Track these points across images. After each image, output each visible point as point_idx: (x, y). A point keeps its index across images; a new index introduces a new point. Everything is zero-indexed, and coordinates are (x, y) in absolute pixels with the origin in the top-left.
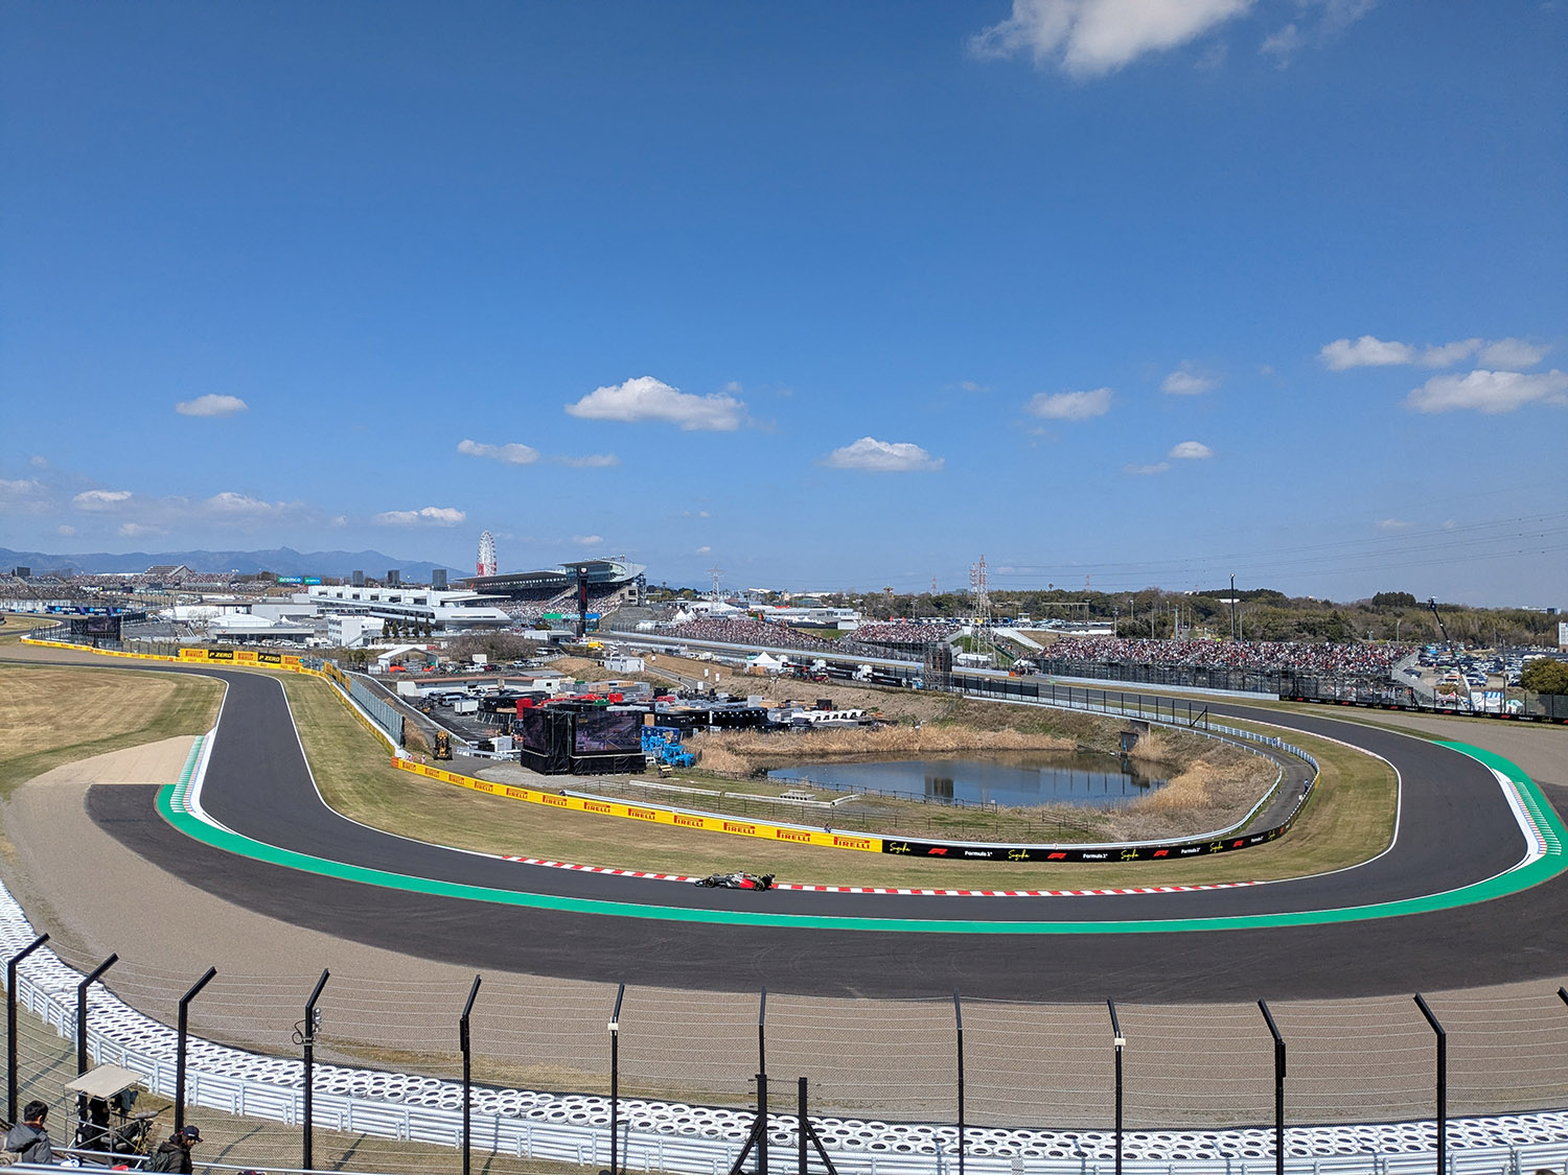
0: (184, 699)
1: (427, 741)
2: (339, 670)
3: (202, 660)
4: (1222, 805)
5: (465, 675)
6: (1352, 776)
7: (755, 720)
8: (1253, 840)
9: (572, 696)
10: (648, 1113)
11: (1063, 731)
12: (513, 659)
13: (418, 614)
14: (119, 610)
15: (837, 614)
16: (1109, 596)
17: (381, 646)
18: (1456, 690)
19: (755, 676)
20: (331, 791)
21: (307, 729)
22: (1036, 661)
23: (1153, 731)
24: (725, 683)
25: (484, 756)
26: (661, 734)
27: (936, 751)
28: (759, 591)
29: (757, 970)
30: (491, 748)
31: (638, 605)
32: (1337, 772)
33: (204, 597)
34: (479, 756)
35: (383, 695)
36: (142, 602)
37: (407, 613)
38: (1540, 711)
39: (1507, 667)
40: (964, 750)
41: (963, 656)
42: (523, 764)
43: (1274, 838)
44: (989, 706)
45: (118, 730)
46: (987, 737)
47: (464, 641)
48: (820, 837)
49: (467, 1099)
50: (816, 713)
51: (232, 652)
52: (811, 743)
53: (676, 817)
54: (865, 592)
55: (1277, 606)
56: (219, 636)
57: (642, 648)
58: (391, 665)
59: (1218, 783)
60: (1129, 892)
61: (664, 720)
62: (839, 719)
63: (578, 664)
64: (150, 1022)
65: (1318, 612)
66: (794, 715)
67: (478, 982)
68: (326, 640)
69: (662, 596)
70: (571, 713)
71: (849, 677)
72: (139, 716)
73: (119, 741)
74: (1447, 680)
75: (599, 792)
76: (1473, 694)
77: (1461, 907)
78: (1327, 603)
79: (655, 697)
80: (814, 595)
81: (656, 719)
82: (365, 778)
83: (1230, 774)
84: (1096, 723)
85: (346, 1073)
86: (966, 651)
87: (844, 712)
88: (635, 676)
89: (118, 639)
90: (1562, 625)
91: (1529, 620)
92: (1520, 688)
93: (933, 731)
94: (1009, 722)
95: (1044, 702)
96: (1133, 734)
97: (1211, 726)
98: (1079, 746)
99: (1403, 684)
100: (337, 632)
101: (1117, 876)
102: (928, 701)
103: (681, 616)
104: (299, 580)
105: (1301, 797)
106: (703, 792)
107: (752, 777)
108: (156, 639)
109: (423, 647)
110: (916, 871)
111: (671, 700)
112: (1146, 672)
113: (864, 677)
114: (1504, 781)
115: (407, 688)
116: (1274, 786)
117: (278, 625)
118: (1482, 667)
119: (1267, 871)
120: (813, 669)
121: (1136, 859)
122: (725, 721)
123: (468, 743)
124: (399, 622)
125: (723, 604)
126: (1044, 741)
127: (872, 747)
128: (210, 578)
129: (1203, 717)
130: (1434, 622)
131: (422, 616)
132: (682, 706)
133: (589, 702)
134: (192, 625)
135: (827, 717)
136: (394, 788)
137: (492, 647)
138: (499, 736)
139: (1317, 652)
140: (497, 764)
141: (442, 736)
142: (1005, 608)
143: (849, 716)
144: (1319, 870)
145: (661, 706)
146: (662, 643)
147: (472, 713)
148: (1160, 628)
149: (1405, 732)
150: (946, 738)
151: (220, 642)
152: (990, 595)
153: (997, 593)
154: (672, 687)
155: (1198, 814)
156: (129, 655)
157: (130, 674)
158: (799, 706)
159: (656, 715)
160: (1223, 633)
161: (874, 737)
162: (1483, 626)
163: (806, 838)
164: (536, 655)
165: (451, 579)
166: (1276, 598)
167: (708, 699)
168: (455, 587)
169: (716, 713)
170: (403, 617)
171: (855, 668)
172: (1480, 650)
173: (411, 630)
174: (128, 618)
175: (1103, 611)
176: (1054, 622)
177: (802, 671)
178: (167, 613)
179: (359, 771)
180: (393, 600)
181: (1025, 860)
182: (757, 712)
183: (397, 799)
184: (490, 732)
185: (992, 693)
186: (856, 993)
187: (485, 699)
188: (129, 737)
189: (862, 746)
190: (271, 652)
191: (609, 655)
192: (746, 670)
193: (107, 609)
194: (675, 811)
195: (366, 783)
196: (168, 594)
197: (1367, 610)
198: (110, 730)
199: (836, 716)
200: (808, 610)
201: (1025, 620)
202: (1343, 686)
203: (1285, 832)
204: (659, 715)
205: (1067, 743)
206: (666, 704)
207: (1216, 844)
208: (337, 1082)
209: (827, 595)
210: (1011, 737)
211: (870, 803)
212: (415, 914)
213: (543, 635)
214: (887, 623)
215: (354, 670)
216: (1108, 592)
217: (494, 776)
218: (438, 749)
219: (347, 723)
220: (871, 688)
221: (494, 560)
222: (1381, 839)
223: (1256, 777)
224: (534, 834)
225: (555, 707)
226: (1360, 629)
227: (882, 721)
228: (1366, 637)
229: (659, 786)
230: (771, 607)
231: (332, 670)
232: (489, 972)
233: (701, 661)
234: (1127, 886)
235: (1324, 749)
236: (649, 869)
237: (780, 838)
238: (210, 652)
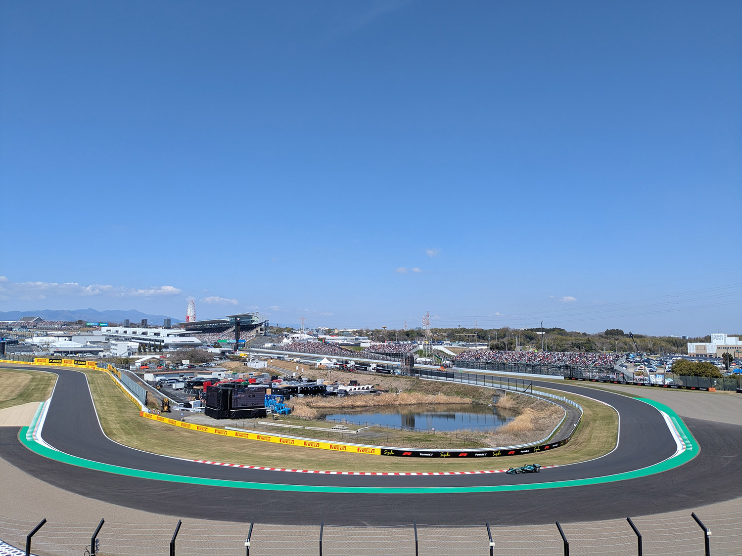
0: (35, 383)
1: (159, 403)
2: (115, 368)
3: (46, 363)
4: (539, 429)
5: (178, 370)
6: (598, 414)
7: (320, 391)
8: (553, 446)
9: (231, 380)
11: (465, 394)
12: (202, 362)
13: (156, 340)
14: (4, 339)
15: (360, 339)
16: (486, 331)
17: (137, 357)
18: (642, 374)
19: (320, 369)
20: (109, 429)
21: (98, 398)
22: (453, 361)
23: (507, 394)
24: (306, 373)
25: (186, 410)
26: (274, 399)
27: (407, 405)
28: (323, 328)
29: (319, 514)
30: (190, 406)
31: (265, 335)
32: (591, 413)
33: (48, 332)
34: (184, 410)
35: (137, 380)
36: (16, 335)
37: (150, 340)
38: (681, 383)
39: (665, 363)
40: (420, 404)
41: (419, 359)
42: (206, 414)
43: (563, 445)
44: (432, 382)
45: (1, 399)
46: (431, 398)
47: (178, 353)
48: (352, 448)
50: (349, 387)
51: (61, 360)
52: (348, 402)
53: (281, 439)
54: (373, 329)
55: (562, 336)
56: (55, 352)
57: (266, 356)
58: (142, 366)
59: (537, 419)
60: (497, 471)
61: (276, 391)
62: (361, 390)
63: (235, 364)
64: (11, 548)
65: (581, 338)
66: (339, 388)
67: (180, 524)
68: (109, 353)
69: (276, 331)
70: (230, 388)
71: (366, 369)
72: (12, 392)
73: (1, 404)
74: (639, 369)
75: (243, 428)
76: (651, 376)
77: (648, 476)
78: (584, 334)
79: (271, 380)
80: (349, 330)
81: (272, 391)
82: (126, 422)
83: (542, 414)
84: (481, 391)
86: (421, 356)
87: (363, 386)
88: (262, 370)
89: (3, 354)
90: (689, 344)
91: (674, 341)
92: (671, 373)
93: (405, 395)
94: (441, 391)
95: (457, 381)
96: (498, 396)
97: (534, 392)
98: (473, 402)
99: (619, 371)
100: (115, 349)
101: (491, 464)
102: (403, 381)
103: (285, 340)
104: (97, 324)
105: (575, 425)
106: (294, 427)
107: (319, 419)
108: (22, 354)
109: (158, 357)
110: (397, 464)
111: (279, 382)
112: (504, 367)
114: (666, 416)
115: (149, 377)
116: (563, 420)
117: (85, 346)
118: (654, 364)
119: (559, 460)
120: (349, 366)
121: (499, 456)
122: (306, 392)
123: (179, 404)
124: (146, 344)
125: (306, 335)
126: (457, 399)
127: (376, 404)
128: (52, 323)
129: (530, 387)
130: (632, 343)
131: (158, 341)
132: (285, 384)
133: (239, 383)
134: (41, 346)
135: (355, 389)
136: (140, 427)
137: (192, 357)
138: (194, 400)
139: (580, 357)
140: (193, 414)
141: (165, 400)
142: (438, 336)
143: (365, 388)
144: (584, 459)
145: (275, 384)
146: (276, 354)
147: (181, 389)
148: (509, 346)
149: (621, 394)
150: (412, 398)
151: (55, 355)
152: (432, 331)
153: (435, 329)
154: (280, 375)
155: (529, 434)
156: (8, 361)
157: (8, 371)
158: (341, 384)
159: (272, 389)
160: (538, 348)
161: (377, 398)
162: (654, 345)
163: (344, 449)
164: (214, 360)
165: (172, 324)
166: (562, 332)
167: (298, 381)
168: (175, 327)
169: (302, 388)
170: (148, 342)
171: (368, 365)
172: (653, 356)
173: (152, 348)
174: (9, 343)
175: (483, 338)
176: (461, 343)
177: (343, 367)
178: (29, 340)
179: (123, 419)
180: (144, 333)
181: (448, 457)
182: (321, 387)
183: (141, 432)
184: (190, 398)
185: (433, 377)
186: (367, 524)
187: (188, 382)
188: (7, 403)
189: (371, 403)
190: (81, 359)
191: (249, 360)
192: (316, 367)
194: (280, 436)
195: (126, 424)
196: (29, 331)
197: (602, 337)
199: (359, 389)
200: (346, 338)
201: (447, 342)
202: (593, 372)
203: (568, 441)
204: (274, 389)
205: (468, 400)
206: (277, 383)
207: (537, 448)
209: (355, 330)
210: (441, 398)
211: (375, 431)
212: (148, 490)
213: (217, 350)
214: (384, 344)
215: (123, 368)
216: (485, 329)
217: (191, 420)
218: (164, 407)
219: (118, 394)
220: (376, 375)
221: (194, 313)
222: (612, 444)
223: (554, 416)
224: (210, 449)
225: (223, 386)
226: (599, 346)
227: (381, 391)
228: (602, 350)
229: (273, 424)
230: (329, 336)
231: (112, 368)
232: (186, 519)
233: (294, 362)
234: (496, 468)
235: (585, 402)
236: (267, 466)
237: (332, 449)
238: (50, 360)
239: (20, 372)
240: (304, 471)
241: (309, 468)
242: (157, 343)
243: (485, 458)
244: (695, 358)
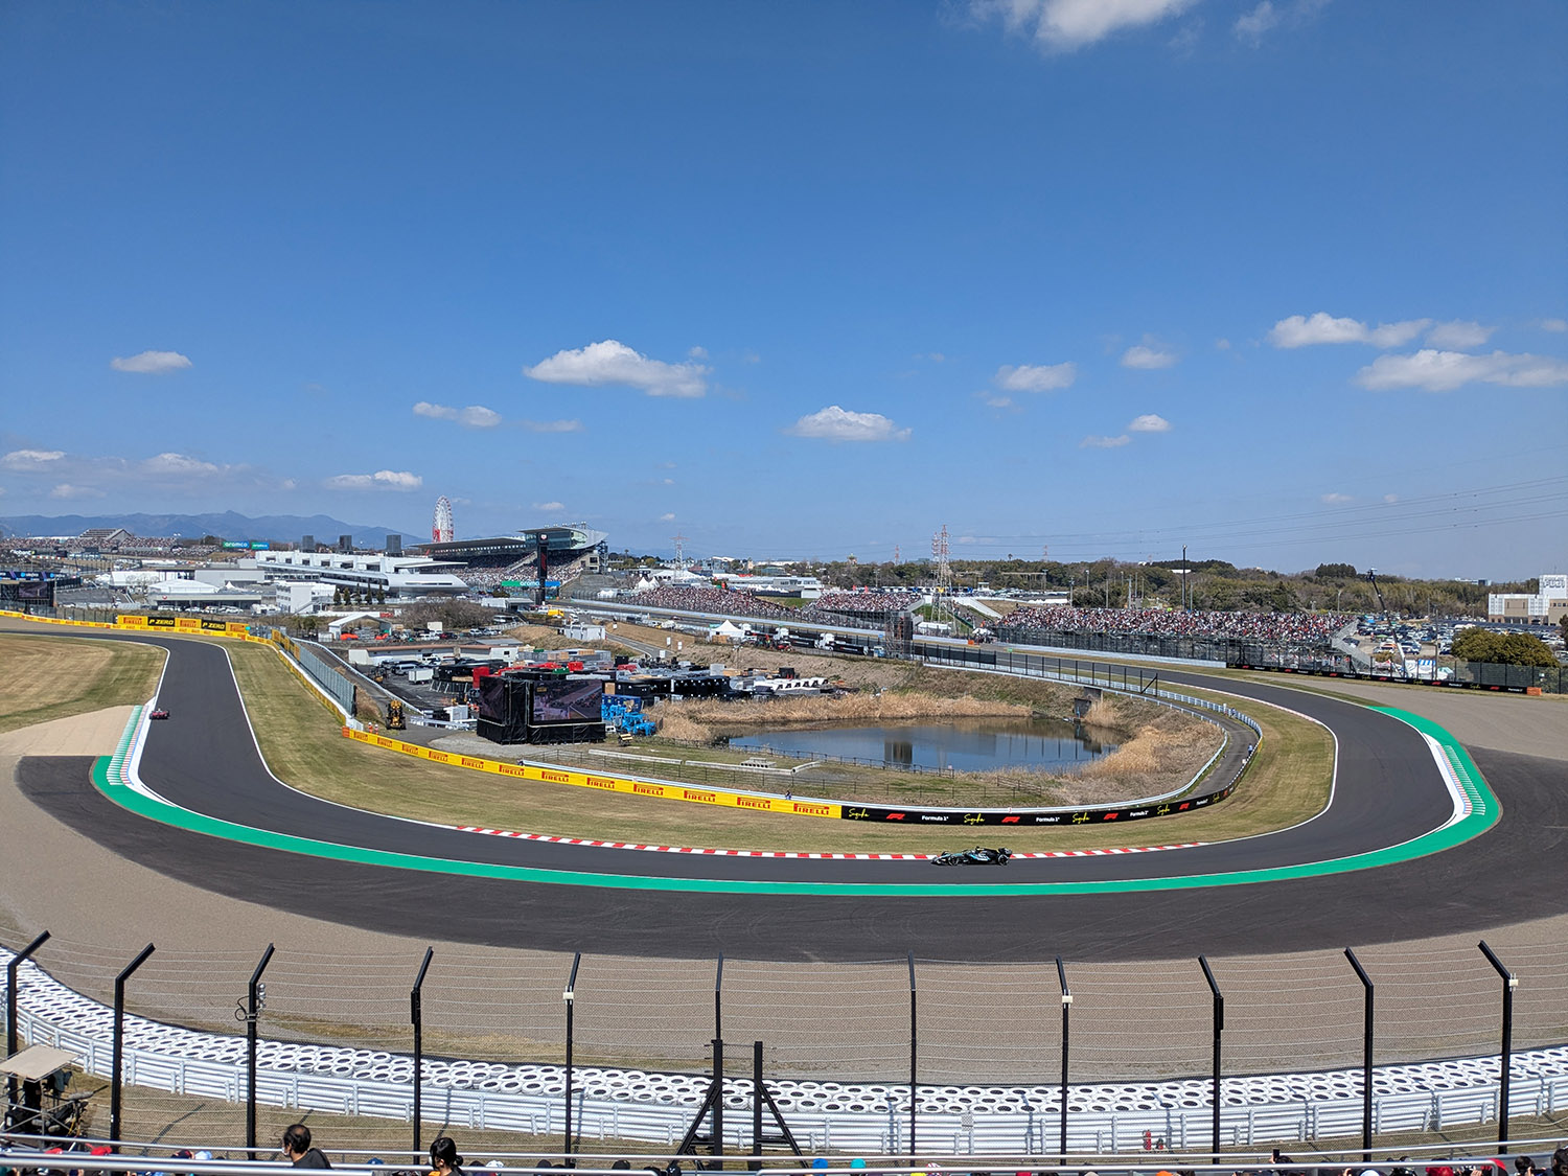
0: (122, 668)
1: (380, 711)
2: (288, 638)
3: (142, 627)
4: (1170, 769)
5: (419, 643)
6: (1293, 740)
7: (717, 689)
8: (1198, 803)
9: (530, 664)
10: (603, 1081)
11: (1019, 698)
12: (470, 627)
13: (371, 581)
14: (52, 575)
15: (800, 583)
16: (1065, 566)
17: (330, 613)
18: (1391, 658)
19: (717, 644)
20: (278, 762)
21: (253, 699)
22: (994, 629)
23: (1105, 697)
24: (688, 651)
25: (438, 725)
26: (621, 703)
27: (896, 718)
28: (723, 559)
29: (714, 936)
30: (446, 717)
31: (600, 573)
32: (1279, 737)
33: (144, 562)
34: (434, 725)
35: (334, 663)
36: (77, 567)
37: (359, 579)
38: (1469, 678)
39: (1439, 636)
40: (923, 717)
41: (923, 624)
42: (480, 733)
43: (1218, 801)
44: (949, 673)
45: (51, 699)
47: (418, 608)
48: (780, 804)
49: (418, 1071)
50: (778, 681)
51: (173, 619)
52: (773, 711)
53: (635, 786)
54: (829, 561)
55: (1226, 577)
56: (160, 603)
57: (603, 616)
58: (343, 633)
59: (1167, 748)
60: (1079, 854)
61: (625, 689)
62: (801, 687)
63: (538, 632)
64: (85, 1001)
65: (1264, 582)
66: (756, 683)
67: (430, 954)
68: (274, 607)
69: (624, 564)
70: (530, 682)
71: (812, 645)
72: (74, 685)
73: (51, 711)
74: (1383, 648)
75: (557, 761)
76: (1407, 662)
77: (1391, 866)
78: (1273, 574)
79: (615, 666)
80: (778, 564)
81: (616, 687)
82: (315, 749)
83: (1178, 739)
84: (1051, 690)
85: (291, 1049)
86: (927, 619)
87: (806, 680)
88: (595, 645)
89: (51, 605)
90: (1491, 596)
91: (1462, 591)
92: (1451, 656)
93: (893, 699)
94: (968, 690)
95: (1002, 670)
96: (1086, 701)
97: (1161, 693)
98: (1034, 712)
99: (1341, 652)
100: (286, 598)
101: (1068, 838)
102: (890, 669)
103: (643, 584)
104: (245, 545)
105: (1244, 762)
106: (664, 760)
107: (713, 745)
108: (92, 606)
109: (376, 615)
110: (874, 836)
111: (632, 669)
112: (1100, 641)
113: (826, 645)
114: (1434, 744)
115: (359, 656)
116: (1220, 750)
117: (223, 591)
118: (1416, 636)
119: (1209, 833)
120: (776, 637)
121: (1086, 822)
122: (687, 689)
123: (422, 712)
124: (351, 588)
125: (686, 572)
126: (1001, 707)
127: (834, 715)
128: (151, 542)
129: (1154, 684)
130: (1373, 594)
131: (375, 583)
132: (644, 674)
133: (548, 671)
134: (131, 591)
135: (789, 685)
136: (346, 759)
137: (448, 615)
138: (454, 705)
139: (1262, 622)
140: (452, 733)
141: (395, 705)
142: (966, 577)
143: (810, 684)
144: (1259, 831)
145: (623, 674)
146: (624, 611)
147: (426, 682)
148: (1114, 598)
149: (1345, 699)
150: (906, 705)
151: (160, 608)
152: (951, 565)
153: (958, 562)
154: (634, 655)
155: (1146, 778)
156: (63, 622)
157: (64, 641)
158: (761, 675)
160: (1174, 603)
161: (835, 704)
162: (1418, 597)
163: (766, 805)
164: (494, 623)
165: (405, 546)
166: (1226, 569)
167: (670, 667)
168: (409, 554)
169: (678, 682)
170: (355, 584)
171: (817, 636)
172: (1414, 620)
173: (363, 596)
174: (62, 583)
175: (1060, 581)
176: (1014, 591)
177: (764, 639)
178: (104, 578)
179: (308, 742)
180: (345, 566)
181: (980, 824)
182: (719, 680)
183: (347, 770)
184: (446, 702)
185: (952, 661)
186: (813, 957)
187: (440, 667)
188: (63, 707)
189: (823, 714)
190: (215, 619)
191: (569, 623)
192: (708, 639)
193: (40, 573)
194: (635, 779)
195: (315, 753)
196: (104, 559)
197: (1310, 580)
198: (42, 699)
199: (798, 684)
200: (772, 579)
201: (984, 589)
202: (1287, 654)
203: (1229, 794)
204: (621, 683)
205: (1023, 709)
206: (627, 672)
207: (1164, 807)
208: (283, 1058)
209: (790, 563)
210: (969, 704)
211: (830, 770)
212: (365, 887)
213: (501, 603)
214: (850, 593)
215: (304, 638)
216: (1065, 563)
217: (449, 745)
218: (392, 719)
219: (297, 692)
220: (833, 657)
221: (450, 522)
222: (1318, 799)
223: (1202, 742)
224: (490, 803)
225: (513, 676)
226: (1303, 600)
227: (844, 689)
228: (1309, 607)
229: (620, 755)
230: (734, 575)
231: (280, 637)
232: (443, 943)
233: (663, 629)
234: (1078, 848)
235: (1267, 715)
236: (608, 839)
237: (741, 806)
238: (149, 619)
239: (88, 643)
240: (683, 849)
241: (695, 843)
242: (373, 586)
243: (1057, 826)
244: (1503, 626)
